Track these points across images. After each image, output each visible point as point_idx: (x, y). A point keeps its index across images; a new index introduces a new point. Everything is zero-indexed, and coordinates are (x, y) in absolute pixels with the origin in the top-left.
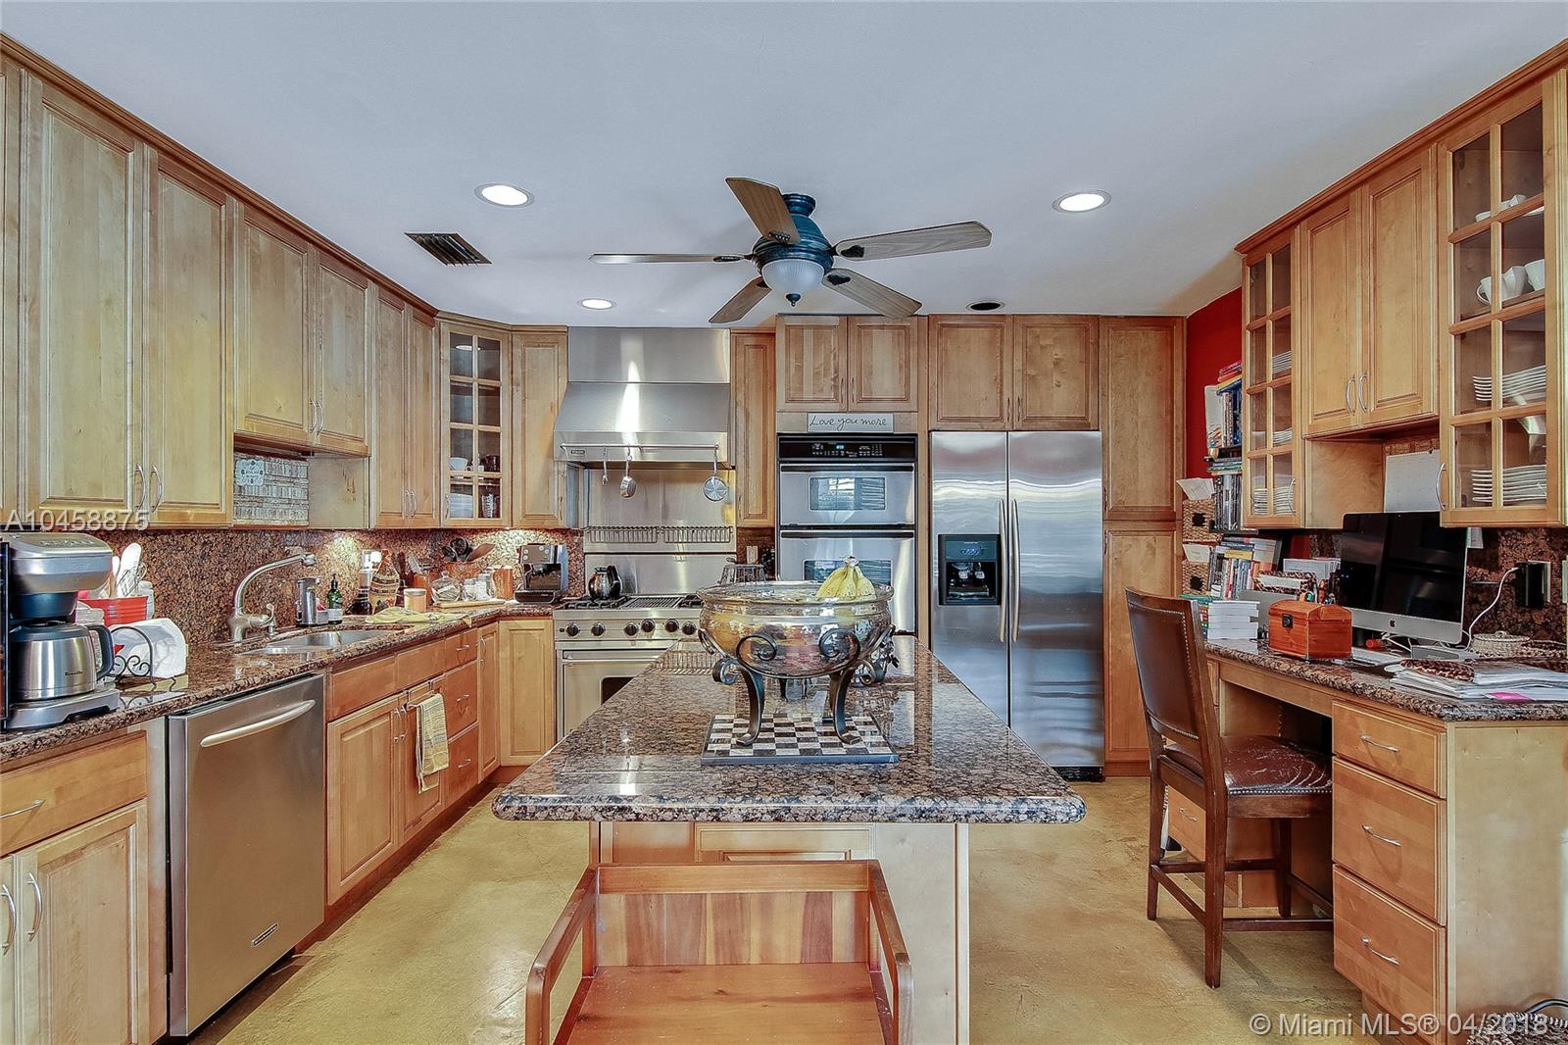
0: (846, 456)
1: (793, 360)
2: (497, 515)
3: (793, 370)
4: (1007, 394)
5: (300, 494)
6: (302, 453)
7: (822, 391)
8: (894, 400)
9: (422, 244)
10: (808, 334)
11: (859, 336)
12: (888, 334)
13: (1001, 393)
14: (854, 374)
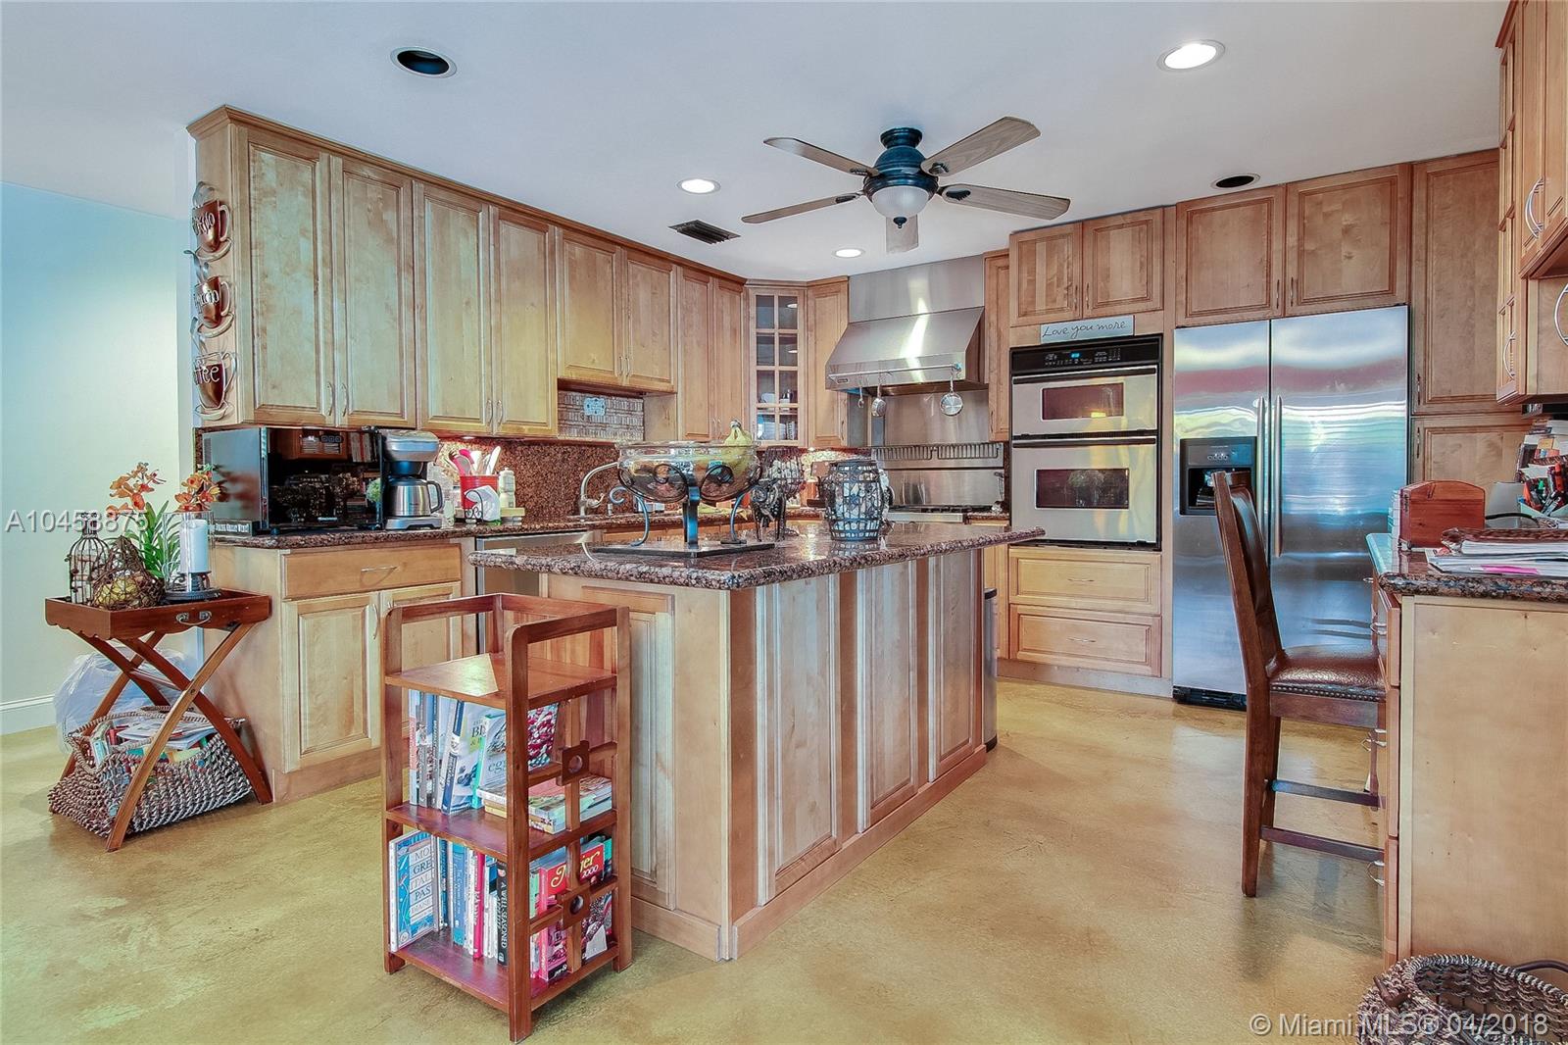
0: (1080, 363)
1: (1025, 275)
2: (796, 438)
3: (1025, 285)
4: (1276, 276)
5: (636, 422)
6: (639, 394)
7: (1055, 301)
8: (1135, 301)
9: (684, 232)
10: (1041, 247)
11: (1095, 236)
12: (1128, 232)
13: (1269, 275)
14: (1088, 280)
